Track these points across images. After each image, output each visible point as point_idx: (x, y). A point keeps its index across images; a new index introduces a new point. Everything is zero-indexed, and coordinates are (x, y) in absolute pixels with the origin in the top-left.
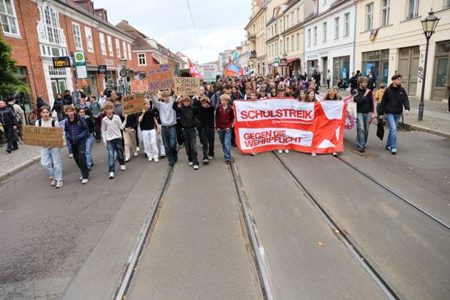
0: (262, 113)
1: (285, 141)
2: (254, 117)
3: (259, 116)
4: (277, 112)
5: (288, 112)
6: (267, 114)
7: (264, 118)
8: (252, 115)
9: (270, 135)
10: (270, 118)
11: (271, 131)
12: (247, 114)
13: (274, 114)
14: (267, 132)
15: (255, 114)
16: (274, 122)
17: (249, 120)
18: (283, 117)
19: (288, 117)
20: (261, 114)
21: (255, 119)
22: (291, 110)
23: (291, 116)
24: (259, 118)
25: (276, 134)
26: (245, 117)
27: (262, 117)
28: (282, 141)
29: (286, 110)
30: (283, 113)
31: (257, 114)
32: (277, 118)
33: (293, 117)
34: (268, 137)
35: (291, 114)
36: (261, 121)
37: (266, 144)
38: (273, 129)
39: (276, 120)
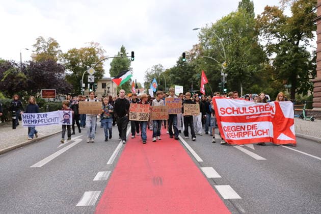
1: (257, 133)
2: (231, 113)
3: (236, 112)
4: (249, 108)
5: (258, 108)
6: (241, 111)
7: (240, 115)
8: (229, 111)
9: (244, 129)
10: (245, 114)
11: (245, 126)
12: (225, 110)
13: (248, 111)
14: (241, 127)
15: (231, 111)
16: (247, 118)
17: (226, 115)
18: (254, 113)
19: (258, 112)
20: (237, 111)
21: (232, 115)
23: (260, 111)
24: (235, 114)
25: (249, 128)
26: (223, 113)
27: (238, 113)
28: (254, 134)
30: (254, 109)
31: (234, 111)
32: (250, 114)
33: (262, 112)
34: (243, 131)
36: (236, 116)
37: (241, 138)
38: (246, 124)
39: (250, 116)
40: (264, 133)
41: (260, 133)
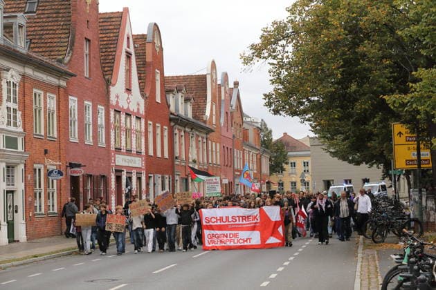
0: (221, 219)
1: (238, 241)
2: (214, 222)
3: (219, 221)
4: (232, 217)
6: (224, 220)
7: (222, 223)
8: (213, 220)
9: (227, 237)
10: (227, 223)
11: (227, 234)
12: (209, 219)
13: (230, 219)
14: (224, 235)
15: (215, 220)
16: (230, 227)
17: (210, 224)
18: (237, 222)
19: (241, 223)
21: (216, 224)
22: (242, 217)
24: (219, 223)
26: (208, 221)
28: (236, 241)
29: (239, 217)
30: (237, 219)
31: (217, 220)
32: (233, 223)
33: (244, 222)
34: (225, 239)
35: (243, 219)
36: (220, 225)
37: (224, 245)
38: (228, 232)
39: (232, 225)
40: (244, 241)
41: (241, 241)
